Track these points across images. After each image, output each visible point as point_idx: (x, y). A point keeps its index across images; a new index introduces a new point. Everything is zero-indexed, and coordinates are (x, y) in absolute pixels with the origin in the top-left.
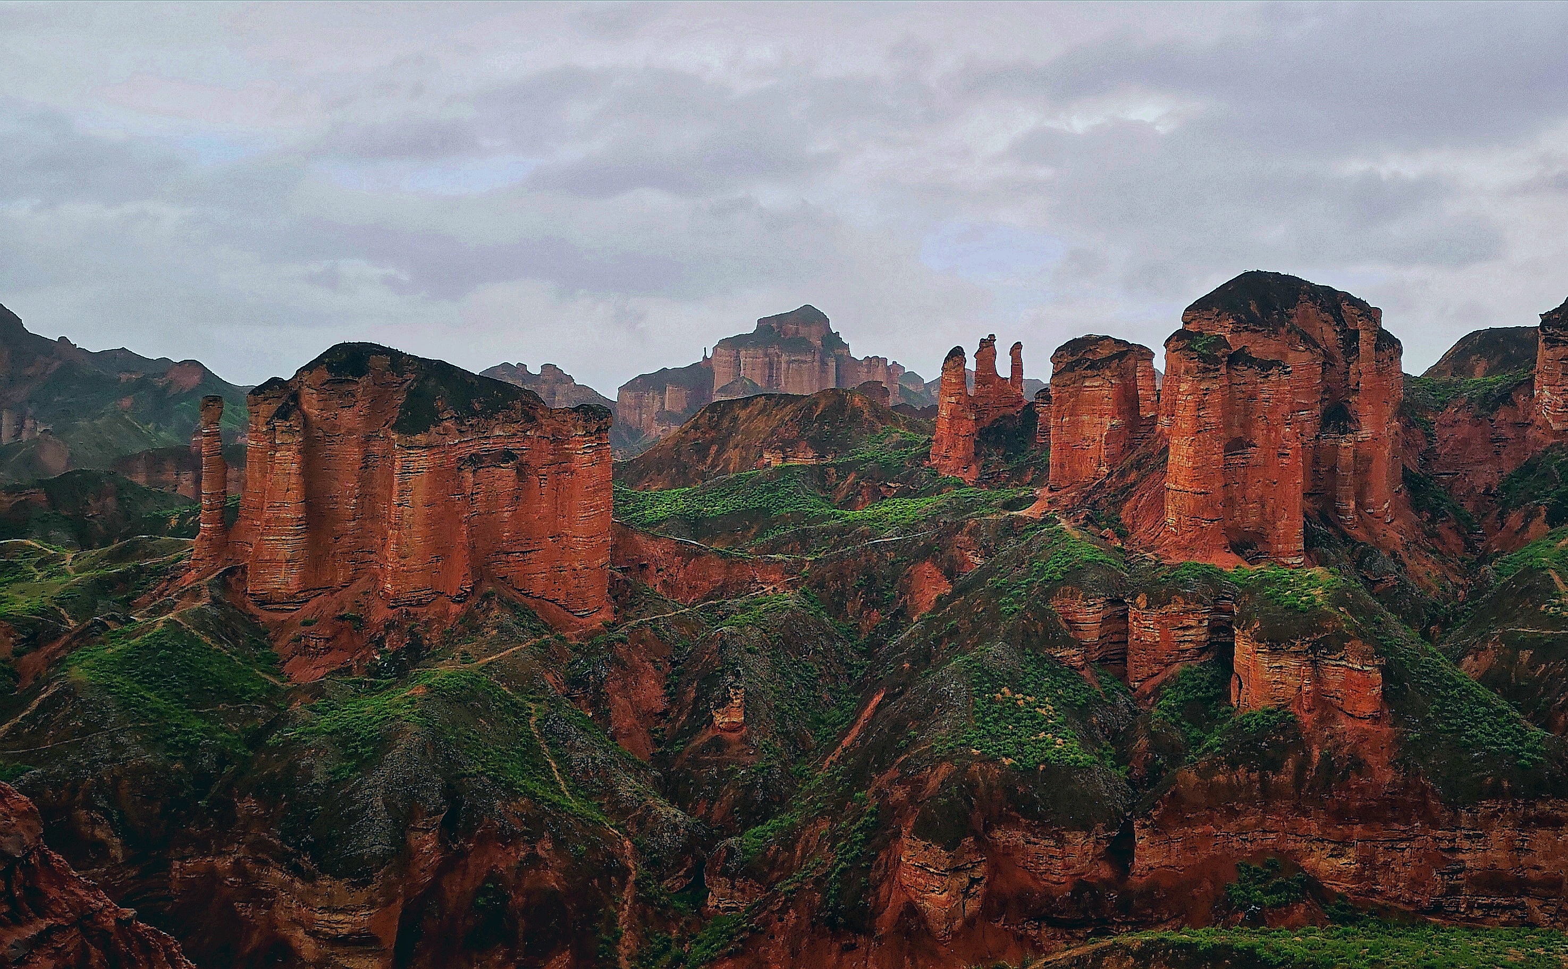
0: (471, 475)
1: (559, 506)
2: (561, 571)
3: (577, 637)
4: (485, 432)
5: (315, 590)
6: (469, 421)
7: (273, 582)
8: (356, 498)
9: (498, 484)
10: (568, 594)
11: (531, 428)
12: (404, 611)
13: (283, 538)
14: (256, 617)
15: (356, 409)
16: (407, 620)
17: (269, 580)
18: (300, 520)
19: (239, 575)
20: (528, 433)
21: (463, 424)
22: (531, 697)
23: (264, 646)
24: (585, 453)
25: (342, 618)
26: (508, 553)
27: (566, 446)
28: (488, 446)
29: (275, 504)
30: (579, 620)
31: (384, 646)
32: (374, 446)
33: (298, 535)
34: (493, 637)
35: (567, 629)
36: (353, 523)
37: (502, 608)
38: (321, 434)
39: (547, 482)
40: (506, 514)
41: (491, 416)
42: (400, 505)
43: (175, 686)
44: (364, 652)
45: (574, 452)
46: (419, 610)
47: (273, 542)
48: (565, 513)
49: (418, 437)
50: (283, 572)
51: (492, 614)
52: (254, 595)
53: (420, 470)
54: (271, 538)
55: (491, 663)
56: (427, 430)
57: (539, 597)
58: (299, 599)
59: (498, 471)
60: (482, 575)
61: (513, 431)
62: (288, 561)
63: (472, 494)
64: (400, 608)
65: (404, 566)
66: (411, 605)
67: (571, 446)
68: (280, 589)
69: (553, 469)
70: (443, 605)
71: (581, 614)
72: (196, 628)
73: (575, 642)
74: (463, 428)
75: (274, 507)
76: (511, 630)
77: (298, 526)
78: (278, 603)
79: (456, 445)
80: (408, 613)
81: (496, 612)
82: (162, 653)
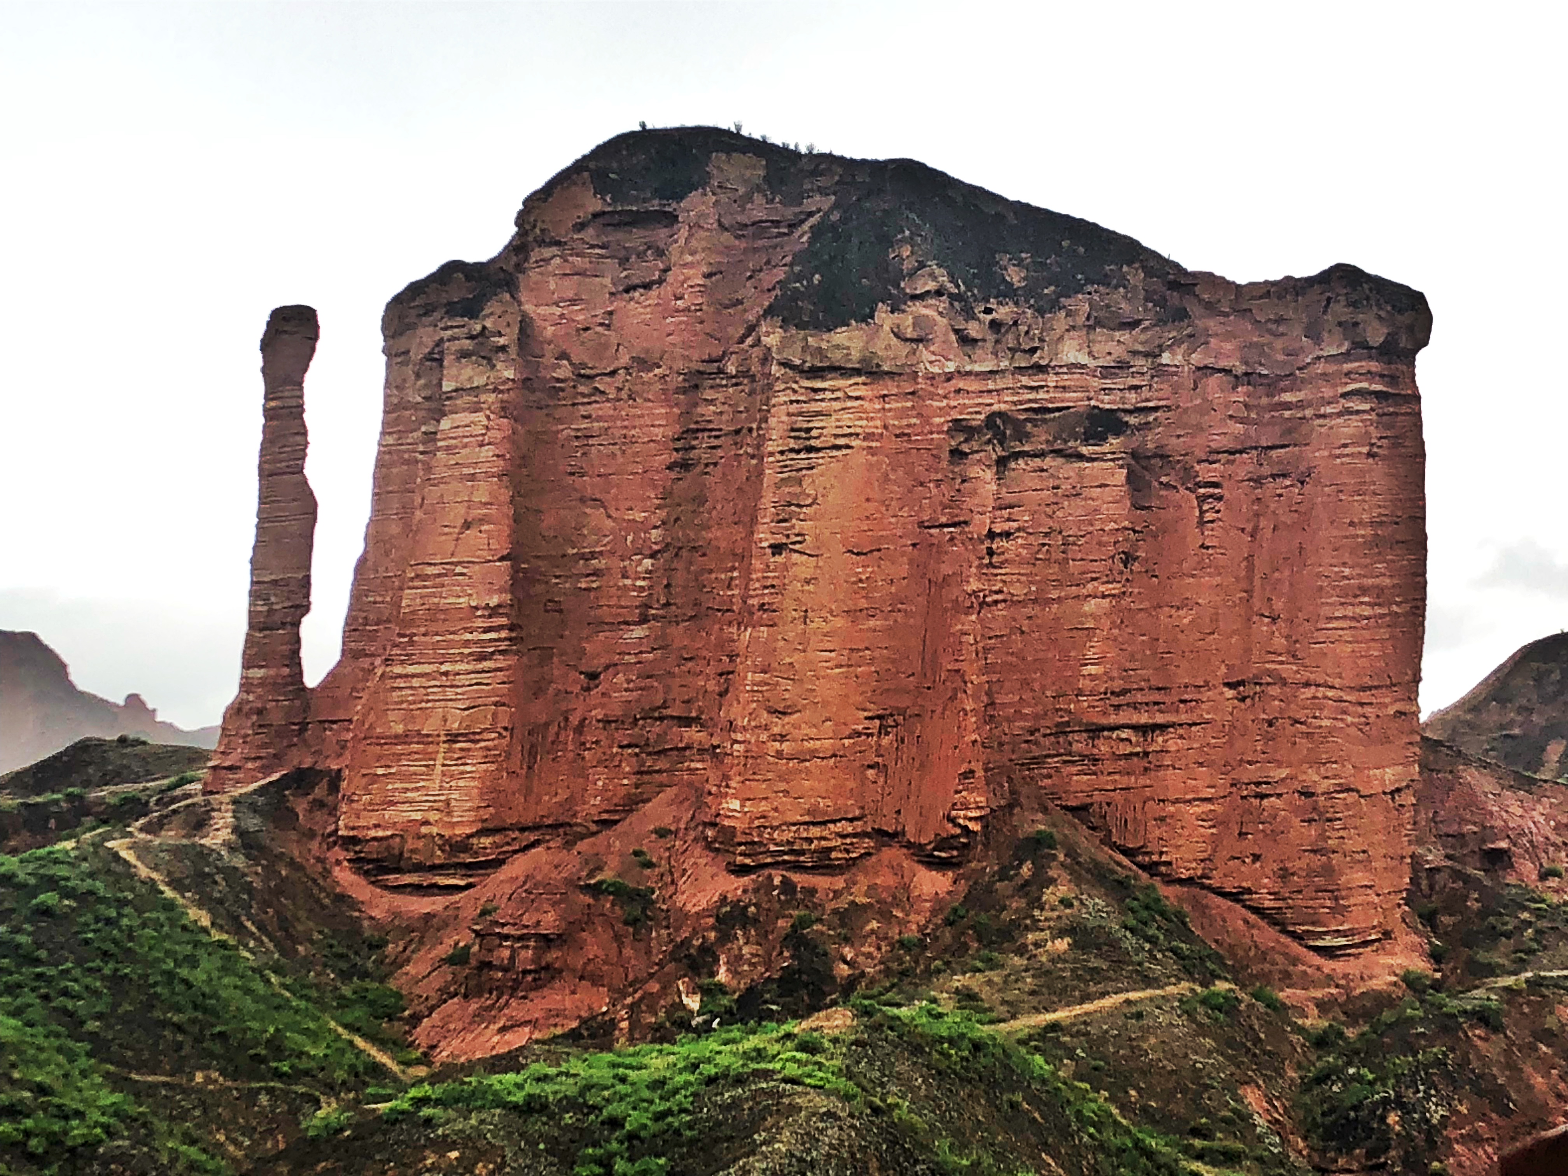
0: (989, 475)
1: (1257, 582)
2: (1262, 796)
3: (1323, 1006)
4: (1033, 350)
5: (523, 830)
6: (988, 311)
7: (410, 802)
8: (652, 556)
9: (1072, 510)
10: (1285, 874)
11: (1177, 342)
12: (777, 881)
13: (444, 668)
14: (353, 904)
15: (666, 290)
16: (784, 905)
17: (399, 796)
18: (494, 611)
19: (320, 791)
20: (1166, 358)
21: (970, 315)
22: (1198, 1143)
23: (365, 975)
24: (1349, 412)
25: (596, 890)
26: (1095, 731)
27: (1287, 397)
28: (1041, 395)
29: (430, 570)
30: (1317, 960)
31: (713, 974)
32: (712, 402)
33: (482, 657)
34: (1056, 959)
35: (1287, 978)
36: (639, 632)
37: (1077, 880)
38: (564, 371)
39: (1219, 506)
40: (1091, 606)
41: (1054, 305)
42: (777, 549)
43: (65, 993)
44: (654, 987)
45: (1309, 412)
46: (821, 882)
47: (415, 682)
48: (1279, 605)
49: (840, 336)
50: (439, 769)
51: (1050, 895)
52: (354, 840)
53: (841, 441)
54: (411, 669)
55: (1054, 1026)
56: (866, 317)
57: (1190, 881)
58: (476, 854)
59: (1069, 470)
60: (1012, 792)
61: (1119, 352)
62: (453, 738)
63: (991, 535)
64: (766, 872)
65: (782, 738)
66: (798, 867)
67: (1301, 395)
68: (426, 823)
69: (1245, 465)
70: (897, 870)
71: (1328, 941)
72: (175, 883)
73: (1314, 1021)
74: (973, 330)
75: (426, 577)
76: (1114, 944)
77: (487, 630)
78: (418, 868)
79: (949, 377)
80: (788, 886)
81: (1063, 890)
82: (48, 898)
